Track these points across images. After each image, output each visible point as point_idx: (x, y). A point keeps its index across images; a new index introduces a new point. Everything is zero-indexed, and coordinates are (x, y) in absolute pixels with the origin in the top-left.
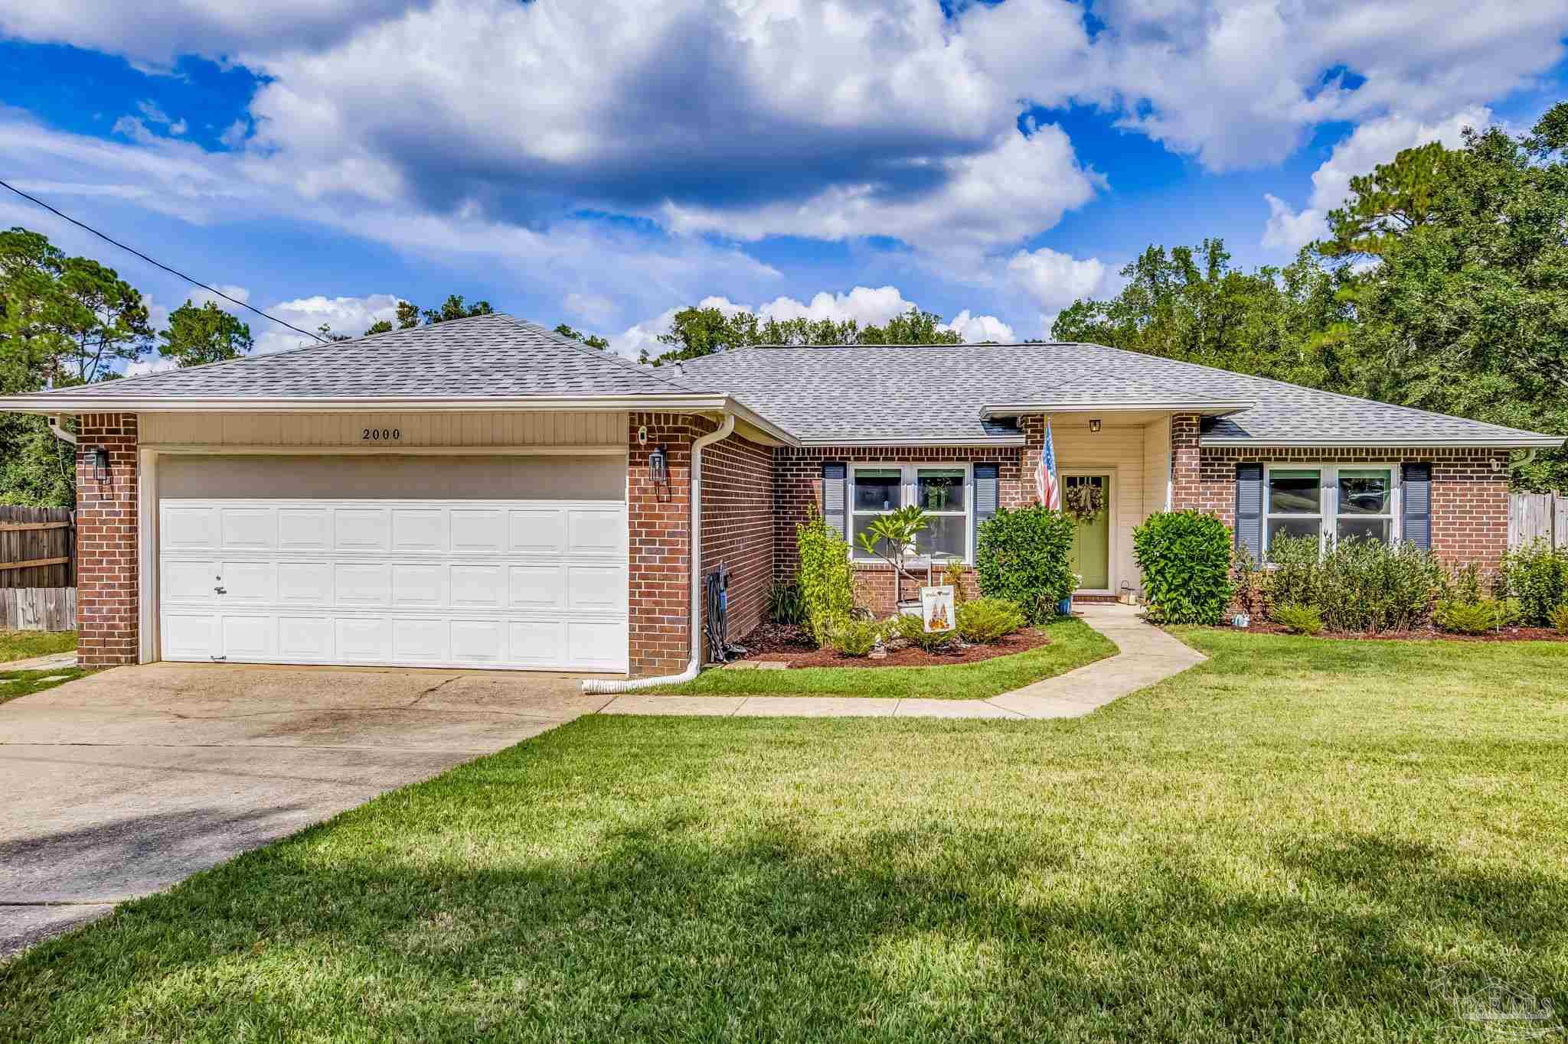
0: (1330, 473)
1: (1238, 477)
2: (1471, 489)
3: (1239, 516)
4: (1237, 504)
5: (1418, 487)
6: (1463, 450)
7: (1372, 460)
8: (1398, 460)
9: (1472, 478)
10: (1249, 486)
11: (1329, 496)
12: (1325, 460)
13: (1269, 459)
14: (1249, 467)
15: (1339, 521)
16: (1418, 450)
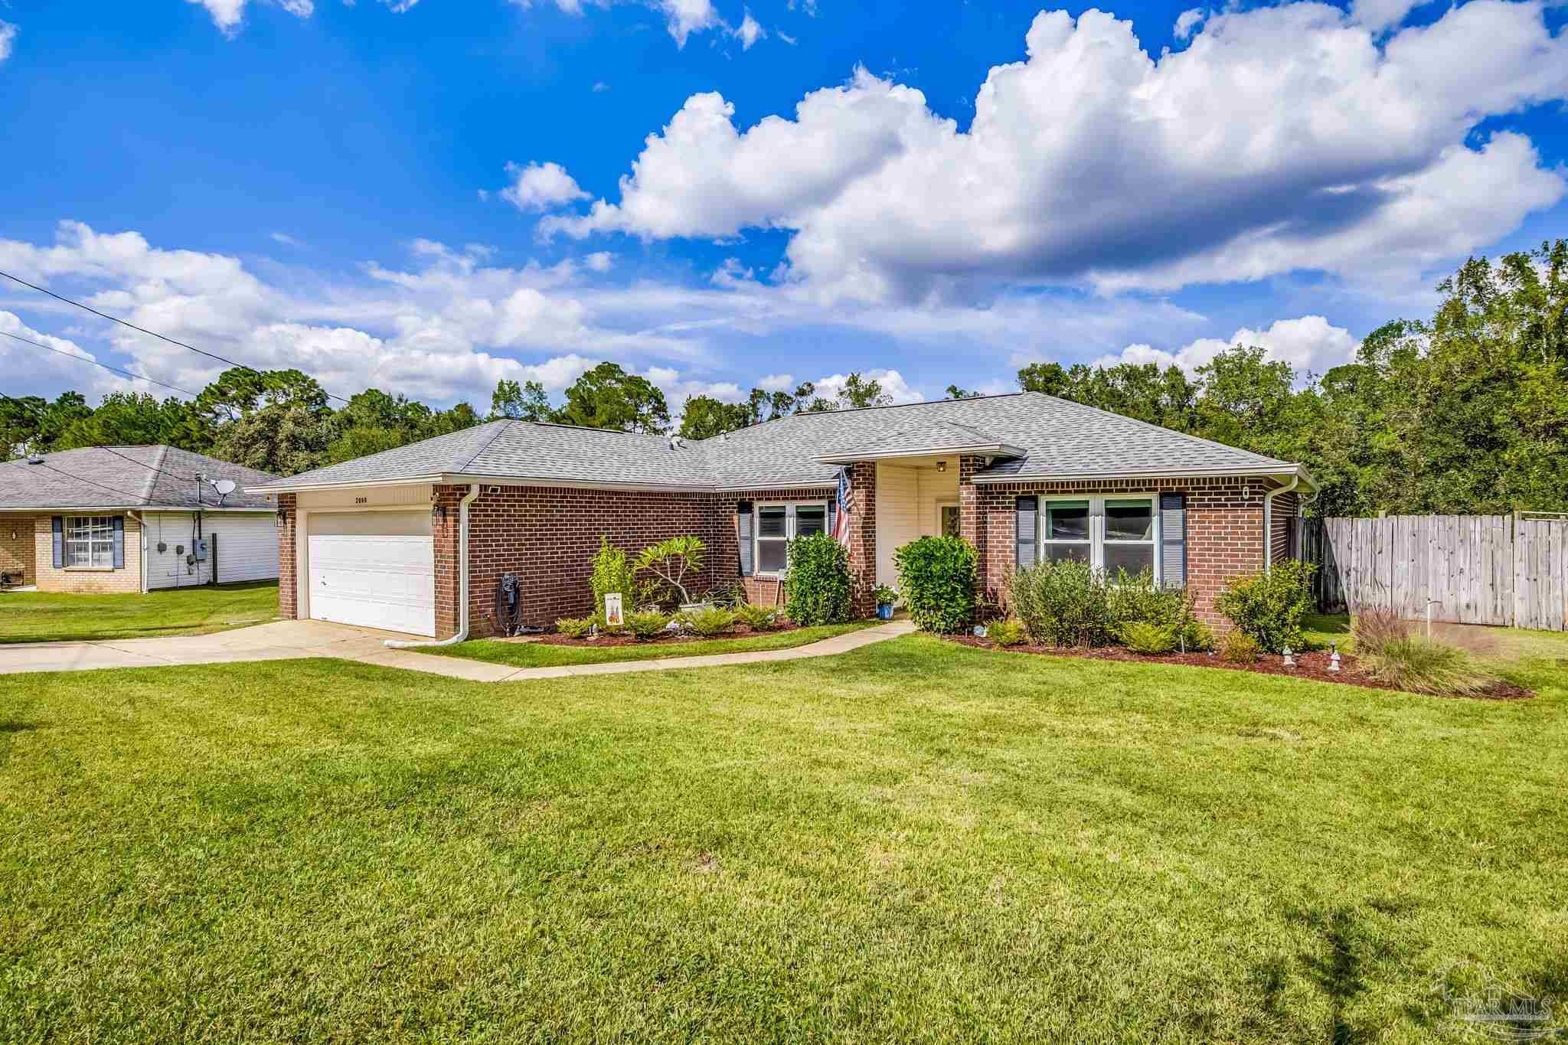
0: (1097, 503)
1: (1017, 508)
2: (1226, 517)
3: (1019, 541)
4: (1017, 531)
5: (1175, 515)
6: (1217, 479)
7: (1132, 491)
8: (1156, 490)
9: (1226, 505)
10: (1026, 516)
11: (1096, 523)
12: (1089, 491)
13: (1043, 492)
14: (1027, 499)
15: (1105, 546)
16: (1174, 481)
